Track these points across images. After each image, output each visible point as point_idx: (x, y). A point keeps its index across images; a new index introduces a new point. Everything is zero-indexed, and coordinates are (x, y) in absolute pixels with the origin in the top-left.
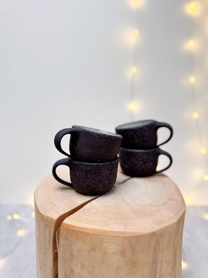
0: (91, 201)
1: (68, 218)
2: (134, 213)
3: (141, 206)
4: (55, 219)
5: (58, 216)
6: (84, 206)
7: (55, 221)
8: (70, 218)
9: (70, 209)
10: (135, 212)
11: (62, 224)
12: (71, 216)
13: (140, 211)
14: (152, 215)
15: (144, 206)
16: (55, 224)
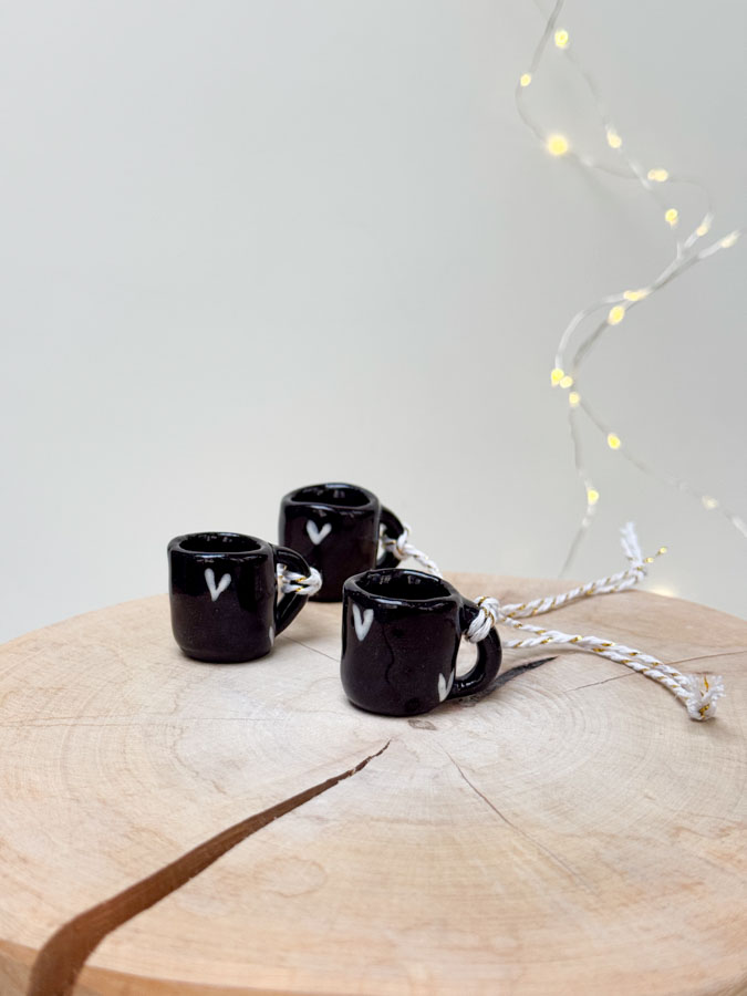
0: (267, 823)
1: (122, 932)
2: (565, 882)
3: (613, 836)
4: (31, 950)
5: (50, 925)
6: (221, 853)
7: (31, 961)
8: (137, 931)
9: (128, 875)
10: (570, 877)
11: (84, 977)
12: (143, 919)
13: (607, 865)
14: (685, 887)
15: (628, 837)
16: (33, 979)
